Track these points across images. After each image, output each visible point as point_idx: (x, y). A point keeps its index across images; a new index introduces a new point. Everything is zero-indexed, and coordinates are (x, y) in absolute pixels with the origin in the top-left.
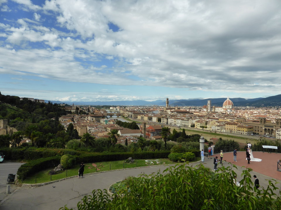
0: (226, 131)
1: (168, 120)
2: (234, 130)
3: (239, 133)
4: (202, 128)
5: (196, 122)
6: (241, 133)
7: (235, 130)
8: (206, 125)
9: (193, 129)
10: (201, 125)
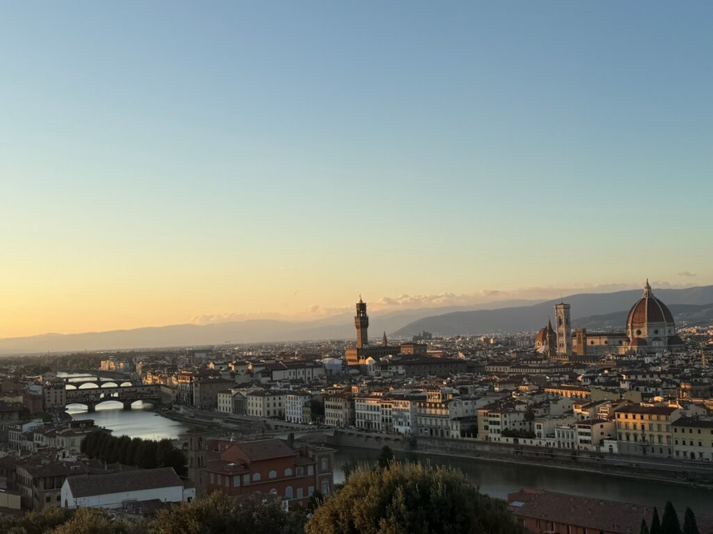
0: (620, 446)
1: (353, 407)
3: (681, 454)
4: (511, 440)
5: (487, 408)
6: (693, 455)
7: (664, 440)
8: (527, 423)
9: (472, 445)
10: (506, 424)
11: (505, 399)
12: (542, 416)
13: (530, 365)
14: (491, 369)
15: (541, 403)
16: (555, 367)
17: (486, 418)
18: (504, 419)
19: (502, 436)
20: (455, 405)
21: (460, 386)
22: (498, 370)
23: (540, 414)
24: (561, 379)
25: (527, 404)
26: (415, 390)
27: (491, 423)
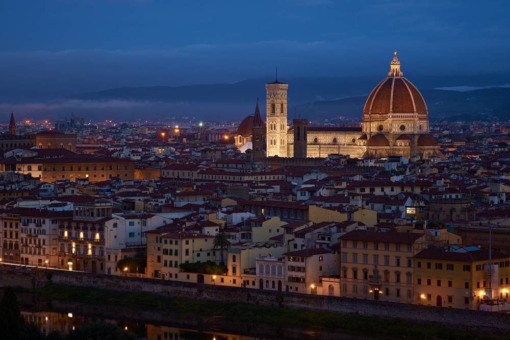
2: (392, 278)
4: (194, 278)
5: (159, 230)
6: (439, 299)
7: (403, 278)
8: (218, 253)
9: (137, 283)
10: (187, 253)
11: (188, 218)
12: (240, 244)
13: (226, 170)
14: (171, 174)
15: (239, 225)
16: (261, 174)
17: (159, 245)
18: (185, 247)
19: (181, 271)
20: (115, 225)
21: (123, 199)
22: (180, 177)
23: (237, 241)
24: (270, 190)
25: (220, 225)
26: (56, 202)
27: (166, 252)
